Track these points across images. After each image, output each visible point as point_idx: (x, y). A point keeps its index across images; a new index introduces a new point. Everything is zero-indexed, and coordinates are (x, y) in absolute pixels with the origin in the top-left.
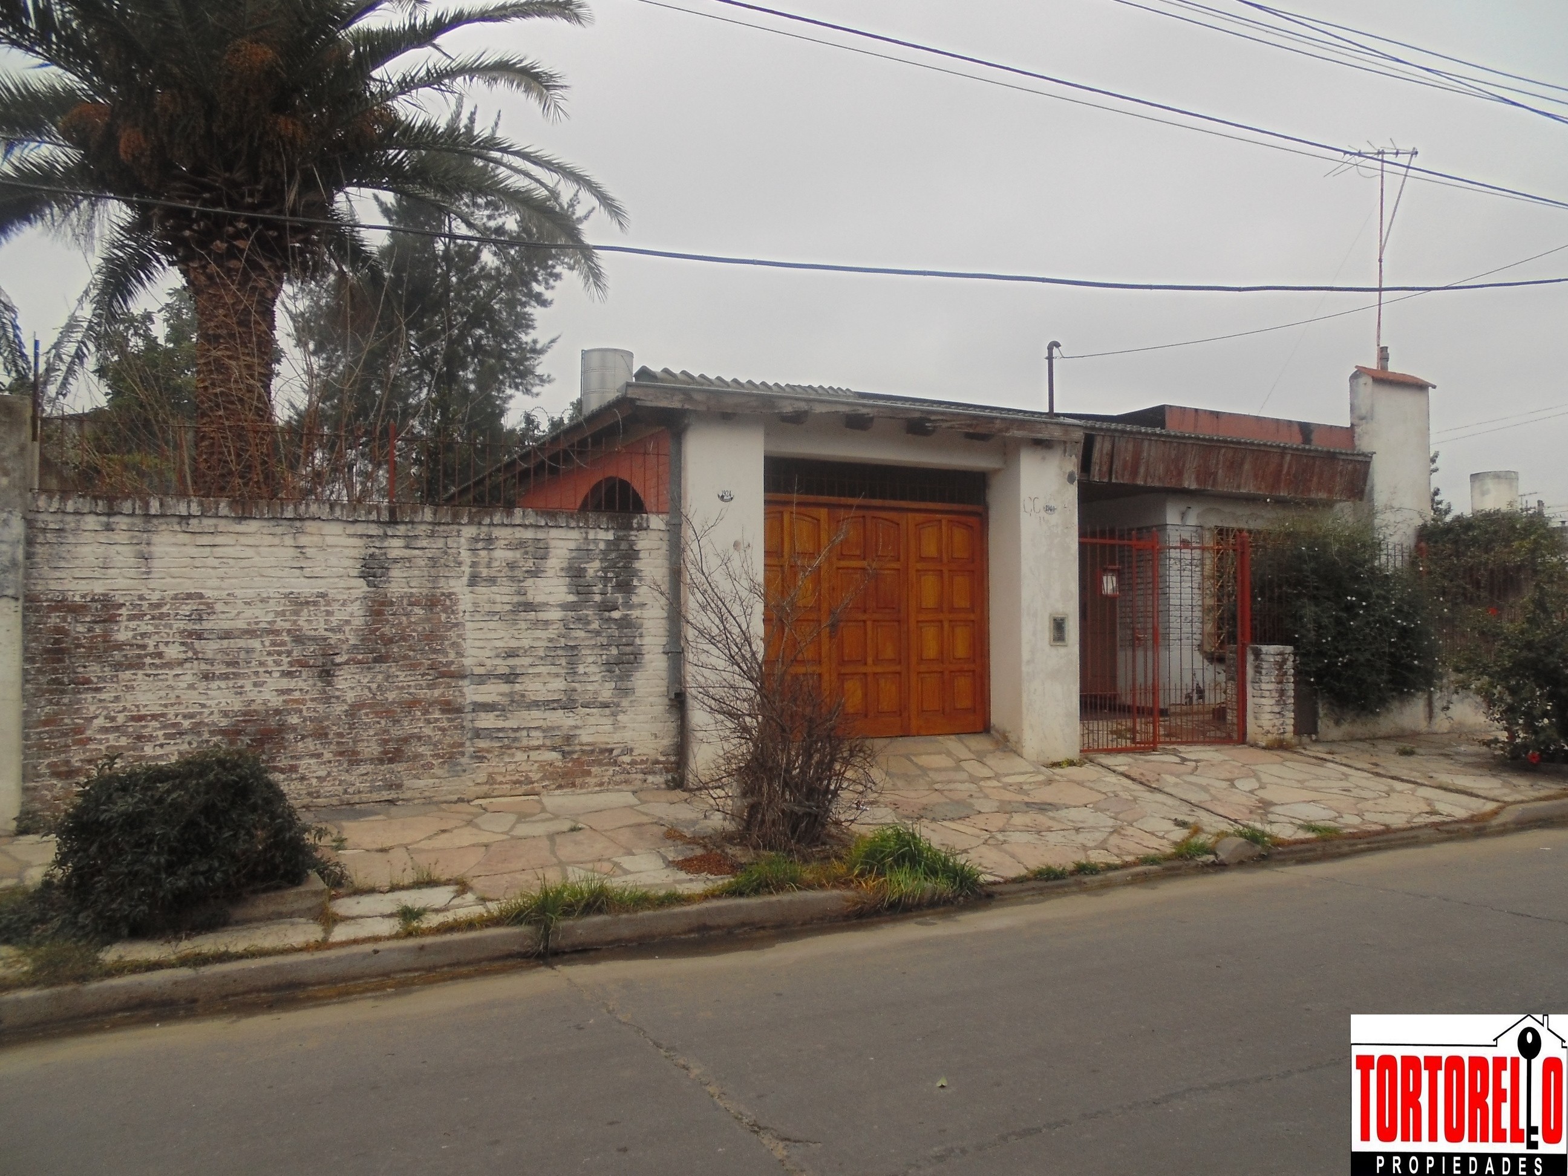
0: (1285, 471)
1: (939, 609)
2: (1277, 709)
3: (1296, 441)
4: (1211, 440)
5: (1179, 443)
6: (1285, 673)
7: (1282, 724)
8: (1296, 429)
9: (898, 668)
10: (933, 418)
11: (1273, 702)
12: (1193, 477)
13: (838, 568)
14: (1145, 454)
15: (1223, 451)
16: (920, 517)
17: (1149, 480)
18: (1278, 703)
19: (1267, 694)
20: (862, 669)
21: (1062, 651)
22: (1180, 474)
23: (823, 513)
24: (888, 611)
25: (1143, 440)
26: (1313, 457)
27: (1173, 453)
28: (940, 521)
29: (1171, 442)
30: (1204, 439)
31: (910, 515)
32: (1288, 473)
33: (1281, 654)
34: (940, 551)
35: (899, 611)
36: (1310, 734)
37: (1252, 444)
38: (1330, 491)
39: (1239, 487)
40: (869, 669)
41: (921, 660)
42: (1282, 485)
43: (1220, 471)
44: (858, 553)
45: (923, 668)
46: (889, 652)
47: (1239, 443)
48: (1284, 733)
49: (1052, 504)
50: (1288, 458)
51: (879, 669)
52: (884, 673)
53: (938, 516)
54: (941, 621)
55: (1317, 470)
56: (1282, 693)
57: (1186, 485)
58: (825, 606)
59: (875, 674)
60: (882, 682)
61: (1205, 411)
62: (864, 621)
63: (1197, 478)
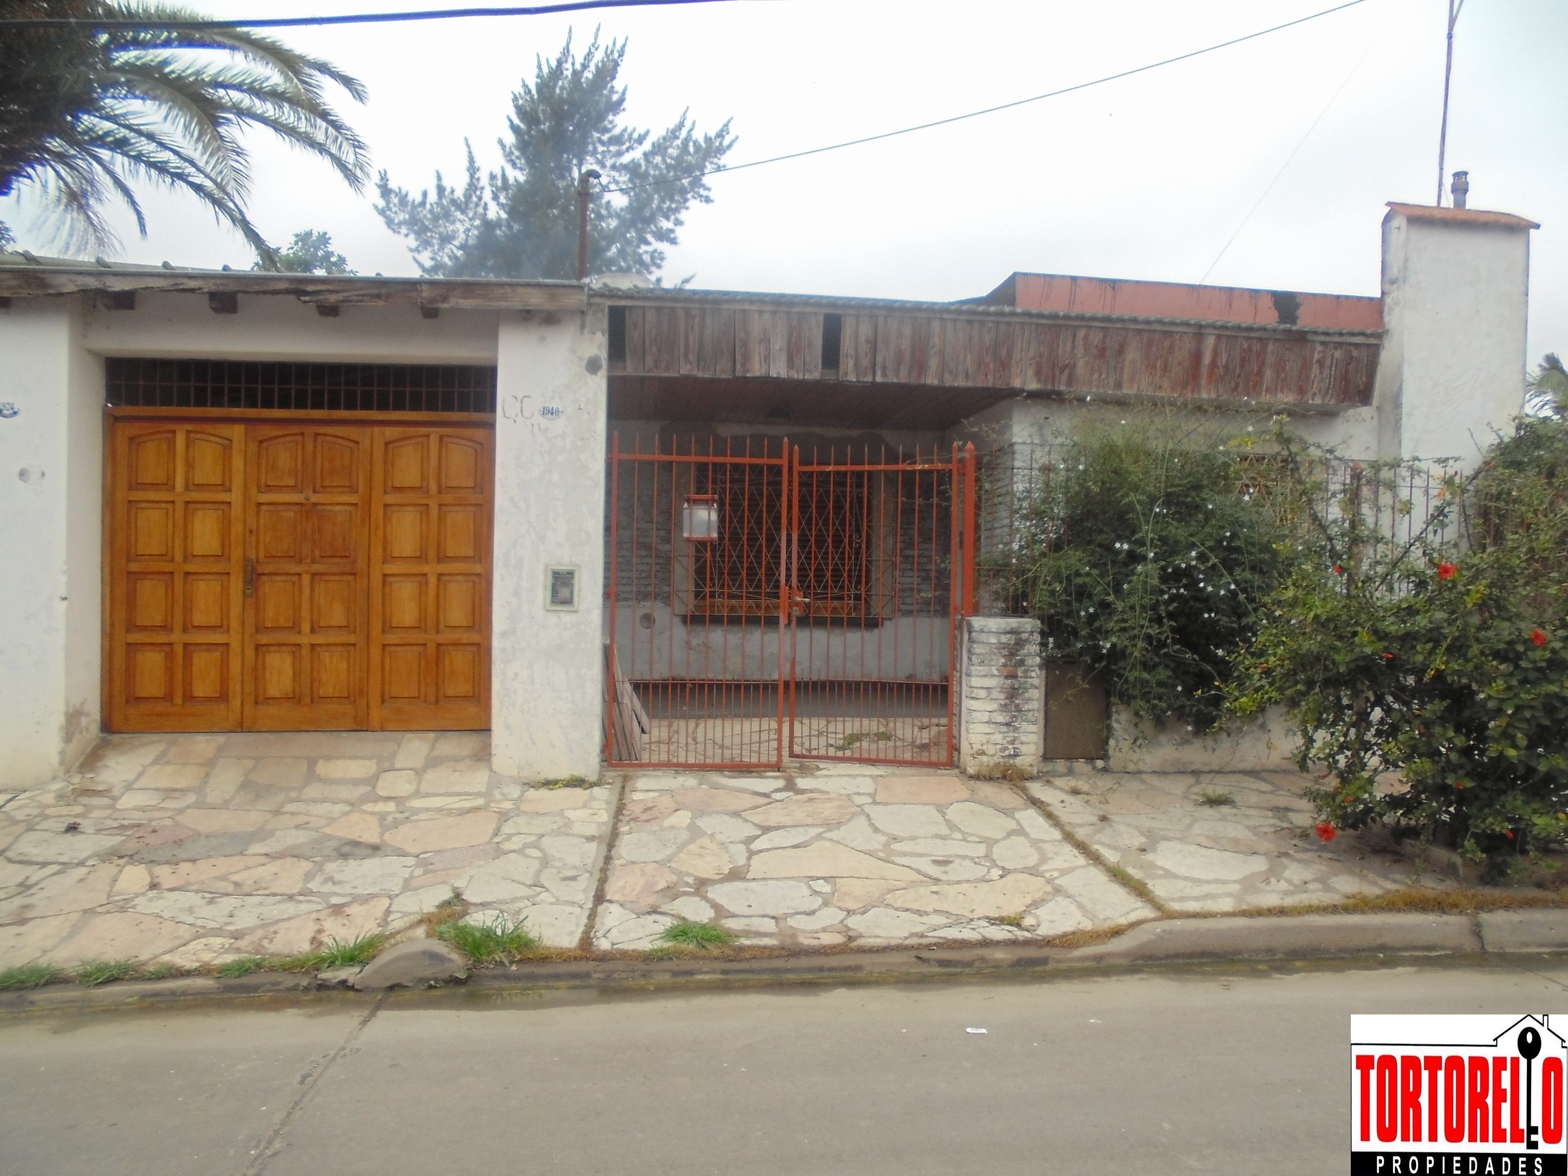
0: (1207, 359)
1: (421, 558)
2: (1000, 718)
3: (1269, 318)
4: (1054, 316)
5: (998, 323)
6: (1022, 663)
7: (1012, 742)
8: (1269, 302)
9: (351, 639)
10: (310, 288)
11: (994, 706)
12: (1030, 372)
13: (260, 504)
14: (936, 341)
15: (1081, 333)
16: (391, 432)
17: (947, 376)
18: (1004, 708)
19: (983, 694)
20: (295, 639)
21: (567, 619)
22: (1004, 365)
23: (237, 432)
24: (337, 560)
25: (929, 320)
26: (1260, 339)
27: (988, 339)
28: (427, 436)
29: (982, 322)
30: (1040, 316)
31: (377, 430)
32: (1214, 364)
33: (1012, 632)
34: (424, 477)
35: (355, 562)
36: (1090, 759)
37: (1135, 321)
38: (1301, 391)
39: (1119, 385)
40: (306, 639)
41: (387, 627)
42: (1204, 382)
43: (1081, 363)
44: (292, 483)
45: (391, 638)
46: (337, 615)
47: (1108, 319)
48: (1016, 755)
49: (554, 405)
50: (1210, 341)
51: (319, 639)
52: (328, 645)
53: (423, 430)
54: (425, 575)
55: (1270, 359)
56: (1012, 694)
57: (1017, 383)
58: (237, 555)
59: (313, 646)
60: (326, 656)
61: (1091, 280)
62: (300, 574)
63: (1038, 373)
